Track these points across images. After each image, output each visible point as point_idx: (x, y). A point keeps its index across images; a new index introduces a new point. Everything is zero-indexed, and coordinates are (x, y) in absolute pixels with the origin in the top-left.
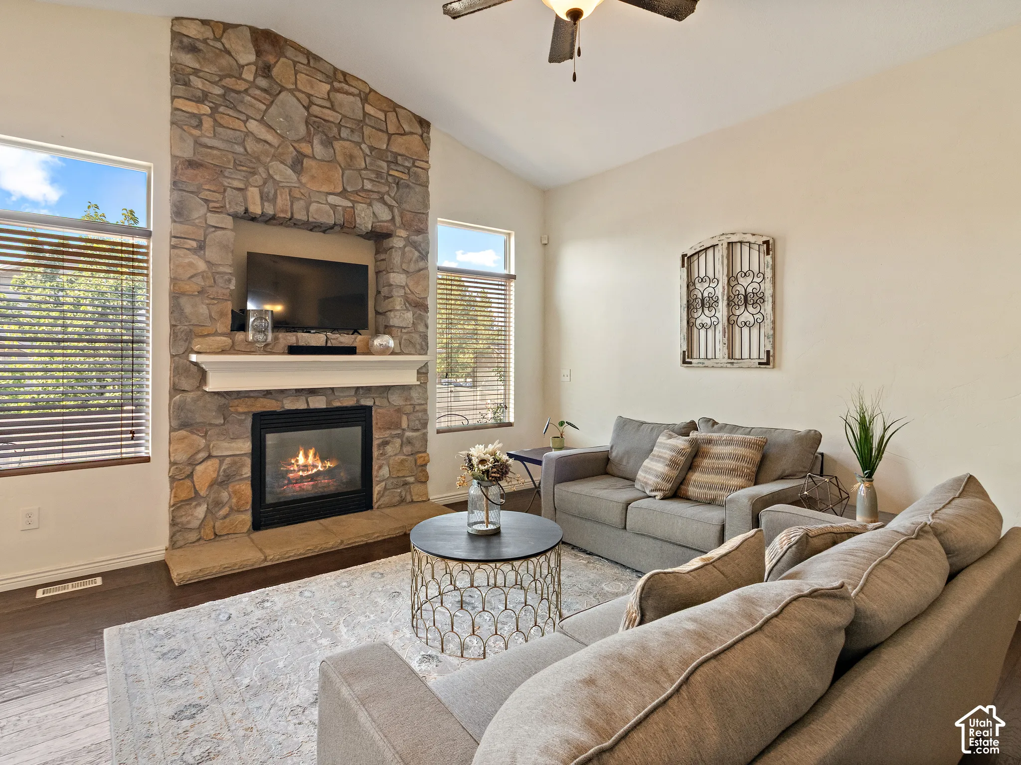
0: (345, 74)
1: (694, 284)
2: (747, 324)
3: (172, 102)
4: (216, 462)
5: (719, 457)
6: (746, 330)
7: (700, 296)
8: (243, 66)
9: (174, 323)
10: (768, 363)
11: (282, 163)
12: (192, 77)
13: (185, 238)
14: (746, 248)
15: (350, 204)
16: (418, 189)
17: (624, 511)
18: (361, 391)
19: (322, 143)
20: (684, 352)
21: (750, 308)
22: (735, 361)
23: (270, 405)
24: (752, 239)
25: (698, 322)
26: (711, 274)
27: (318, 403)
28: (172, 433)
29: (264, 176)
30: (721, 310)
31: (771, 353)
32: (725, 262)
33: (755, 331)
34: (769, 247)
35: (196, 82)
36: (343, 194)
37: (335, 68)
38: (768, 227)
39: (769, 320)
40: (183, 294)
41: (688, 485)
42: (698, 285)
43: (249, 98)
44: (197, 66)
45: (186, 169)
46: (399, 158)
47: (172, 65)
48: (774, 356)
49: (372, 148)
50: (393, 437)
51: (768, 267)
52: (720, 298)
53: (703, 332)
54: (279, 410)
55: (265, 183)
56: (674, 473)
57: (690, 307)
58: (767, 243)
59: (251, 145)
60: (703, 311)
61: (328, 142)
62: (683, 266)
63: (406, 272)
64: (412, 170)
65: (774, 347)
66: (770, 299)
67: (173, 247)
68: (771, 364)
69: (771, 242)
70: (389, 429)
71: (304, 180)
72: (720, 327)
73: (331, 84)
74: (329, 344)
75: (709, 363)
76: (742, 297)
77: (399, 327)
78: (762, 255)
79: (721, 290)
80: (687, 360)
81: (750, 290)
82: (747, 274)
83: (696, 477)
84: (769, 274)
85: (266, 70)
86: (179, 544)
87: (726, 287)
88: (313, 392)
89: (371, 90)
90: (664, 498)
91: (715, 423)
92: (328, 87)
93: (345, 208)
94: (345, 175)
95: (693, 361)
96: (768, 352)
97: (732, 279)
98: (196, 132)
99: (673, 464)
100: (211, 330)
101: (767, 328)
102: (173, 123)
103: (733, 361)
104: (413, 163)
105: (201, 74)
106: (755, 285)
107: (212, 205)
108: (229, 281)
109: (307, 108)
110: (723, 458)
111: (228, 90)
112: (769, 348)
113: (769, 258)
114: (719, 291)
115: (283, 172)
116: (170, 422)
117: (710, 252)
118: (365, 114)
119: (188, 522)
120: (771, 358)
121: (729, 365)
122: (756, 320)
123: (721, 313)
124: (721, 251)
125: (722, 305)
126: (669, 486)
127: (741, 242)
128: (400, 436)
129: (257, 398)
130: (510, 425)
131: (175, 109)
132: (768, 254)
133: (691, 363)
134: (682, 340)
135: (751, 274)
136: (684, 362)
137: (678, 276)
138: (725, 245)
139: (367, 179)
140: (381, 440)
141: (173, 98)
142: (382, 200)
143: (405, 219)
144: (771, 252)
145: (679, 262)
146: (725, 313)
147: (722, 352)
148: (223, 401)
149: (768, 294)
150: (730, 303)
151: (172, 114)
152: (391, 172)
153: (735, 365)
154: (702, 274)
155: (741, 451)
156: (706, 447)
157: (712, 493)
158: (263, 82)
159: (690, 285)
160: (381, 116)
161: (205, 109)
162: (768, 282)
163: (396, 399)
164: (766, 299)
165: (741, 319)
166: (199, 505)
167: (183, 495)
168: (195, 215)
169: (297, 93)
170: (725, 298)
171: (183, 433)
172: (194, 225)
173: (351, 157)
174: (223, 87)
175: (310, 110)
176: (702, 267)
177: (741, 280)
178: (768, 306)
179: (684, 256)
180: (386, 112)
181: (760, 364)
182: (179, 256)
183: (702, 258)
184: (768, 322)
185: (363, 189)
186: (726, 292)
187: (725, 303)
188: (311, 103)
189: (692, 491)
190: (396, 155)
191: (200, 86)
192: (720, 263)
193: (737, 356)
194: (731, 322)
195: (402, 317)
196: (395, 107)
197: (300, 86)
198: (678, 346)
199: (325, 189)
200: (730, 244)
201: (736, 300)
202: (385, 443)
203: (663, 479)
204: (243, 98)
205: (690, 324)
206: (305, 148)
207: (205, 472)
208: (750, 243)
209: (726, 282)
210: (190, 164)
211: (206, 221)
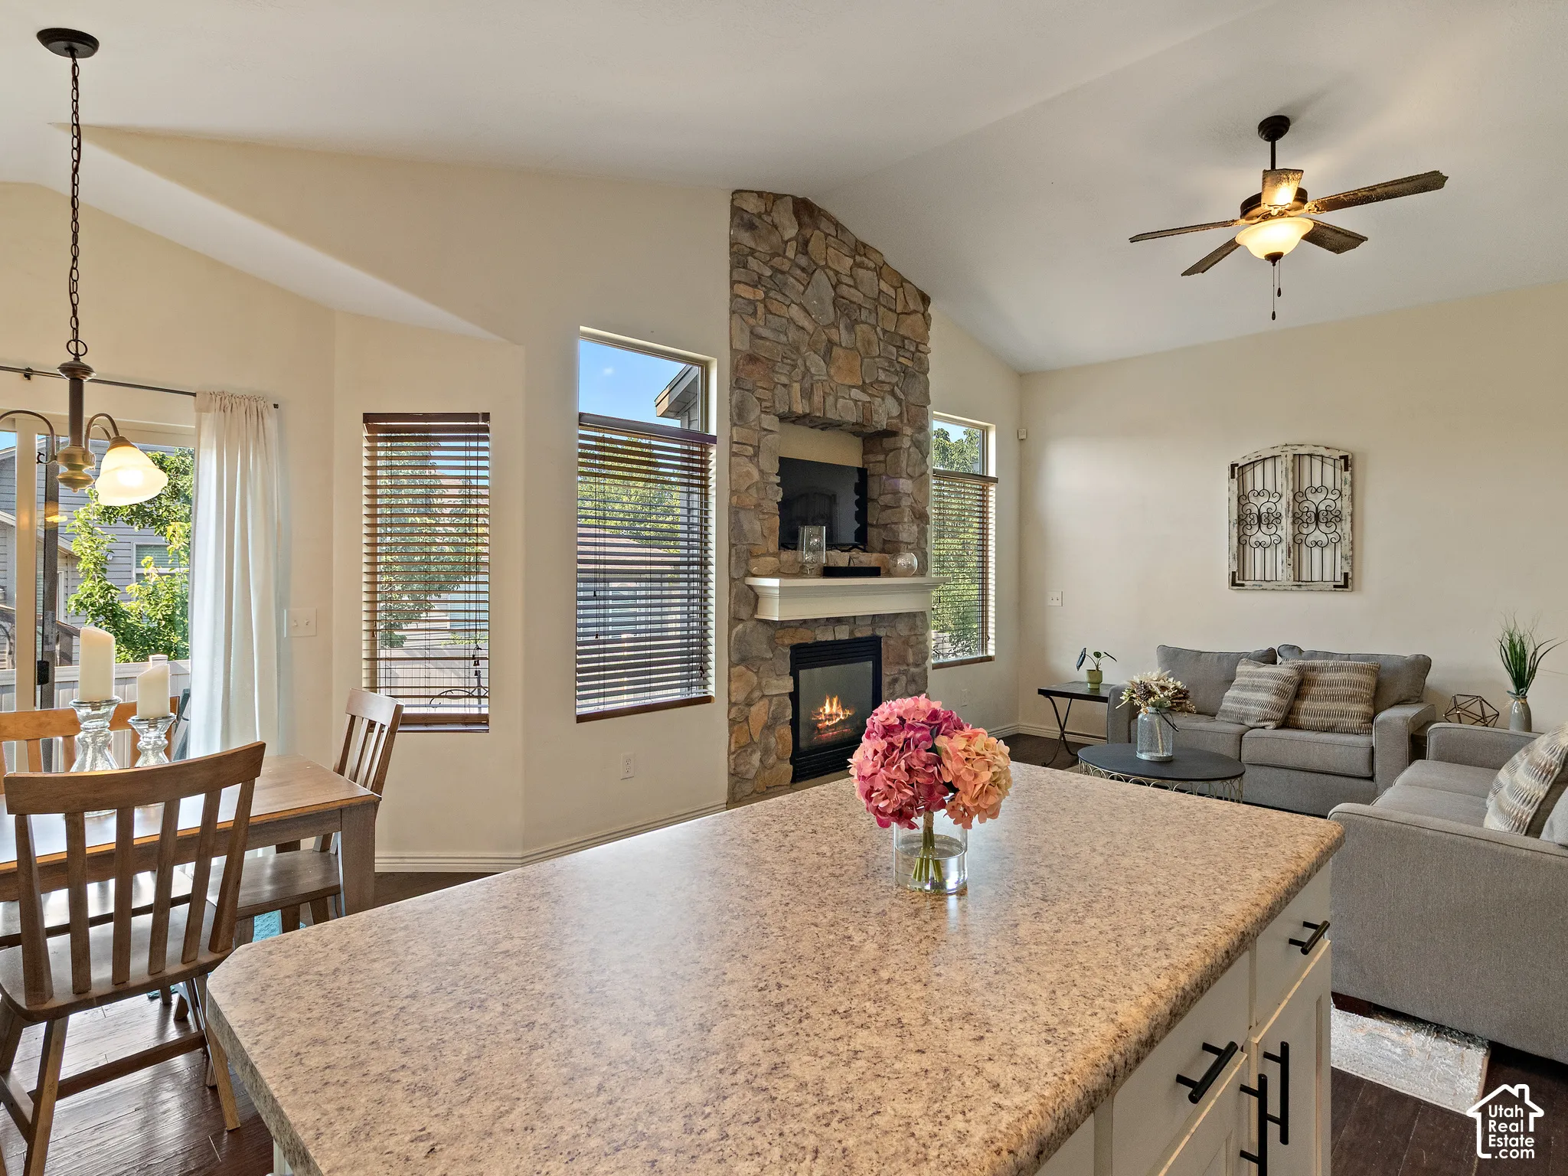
0: (865, 246)
1: (1247, 497)
2: (1319, 543)
3: (732, 287)
4: (766, 701)
5: (1331, 684)
6: (1316, 551)
7: (1255, 510)
8: (787, 242)
9: (733, 542)
10: (1346, 586)
11: (815, 352)
12: (750, 258)
13: (744, 444)
14: (1317, 463)
15: (868, 399)
16: (921, 377)
17: (1239, 743)
18: (877, 619)
19: (846, 328)
20: (1234, 573)
21: (1322, 527)
22: (1304, 583)
23: (805, 637)
24: (1326, 453)
25: (1253, 540)
26: (1269, 487)
27: (843, 634)
28: (732, 669)
29: (802, 368)
30: (1285, 527)
31: (1350, 576)
32: (1290, 476)
33: (1328, 552)
34: (1347, 462)
35: (753, 263)
36: (863, 388)
37: (857, 241)
38: (1346, 441)
39: (1347, 540)
40: (743, 508)
41: (1298, 713)
42: (1252, 499)
43: (792, 280)
44: (752, 245)
45: (747, 364)
46: (906, 341)
47: (732, 245)
48: (1352, 579)
49: (885, 331)
50: (900, 672)
51: (1346, 483)
52: (1283, 514)
53: (1258, 551)
54: (810, 641)
55: (803, 378)
56: (1284, 702)
57: (1242, 522)
58: (1345, 458)
59: (793, 334)
60: (1260, 527)
61: (851, 328)
62: (1233, 476)
63: (911, 477)
64: (916, 355)
65: (1352, 570)
66: (1349, 518)
67: (733, 454)
68: (1350, 587)
69: (1350, 458)
70: (898, 663)
71: (832, 371)
72: (1283, 547)
73: (853, 257)
74: (852, 565)
75: (1265, 585)
76: (1313, 515)
77: (906, 543)
78: (1338, 471)
79: (1285, 505)
80: (1238, 582)
81: (1322, 507)
82: (1319, 490)
83: (1306, 705)
84: (1347, 491)
85: (804, 246)
86: (738, 797)
87: (1291, 503)
88: (839, 621)
89: (885, 263)
90: (1277, 728)
91: (1301, 651)
92: (849, 262)
93: (864, 403)
94: (865, 363)
95: (1246, 583)
96: (1346, 575)
97: (1298, 495)
98: (752, 321)
99: (1280, 692)
100: (763, 550)
101: (1344, 548)
102: (732, 312)
103: (1300, 583)
104: (917, 347)
105: (757, 254)
106: (1328, 502)
107: (764, 404)
108: (777, 492)
109: (834, 288)
110: (1337, 685)
111: (776, 271)
112: (1347, 570)
113: (1347, 474)
114: (1282, 507)
115: (816, 364)
116: (729, 657)
117: (1269, 464)
118: (880, 291)
119: (747, 772)
120: (1350, 581)
121: (1294, 588)
122: (1329, 541)
123: (1284, 531)
124: (1284, 464)
125: (1286, 523)
126: (1280, 715)
127: (1311, 455)
128: (905, 672)
129: (797, 628)
130: (989, 659)
131: (734, 296)
132: (1346, 469)
133: (1243, 585)
134: (1231, 560)
135: (1325, 491)
136: (1234, 584)
137: (1224, 490)
138: (1290, 458)
139: (881, 368)
140: (891, 677)
141: (733, 283)
142: (893, 393)
143: (910, 414)
144: (1350, 469)
145: (1228, 473)
146: (1290, 531)
147: (1284, 574)
148: (771, 631)
149: (1346, 512)
150: (1296, 519)
151: (731, 301)
152: (901, 359)
153: (1303, 588)
154: (1259, 487)
155: (1356, 677)
156: (1311, 675)
157: (1332, 720)
158: (803, 261)
159: (1242, 498)
160: (892, 292)
161: (760, 294)
162: (1346, 502)
163: (903, 629)
164: (1344, 518)
165: (1311, 539)
166: (753, 752)
167: (743, 741)
168: (753, 417)
169: (827, 270)
170: (1290, 514)
171: (742, 668)
172: (750, 428)
173: (869, 343)
174: (772, 267)
175: (838, 290)
176: (1257, 479)
177: (1310, 496)
178: (1346, 526)
179: (1233, 466)
180: (896, 289)
181: (1335, 586)
182: (739, 464)
183: (1259, 469)
184: (1346, 542)
185: (877, 381)
186: (1291, 509)
187: (1290, 520)
188: (839, 282)
189: (1303, 719)
190: (904, 338)
191: (756, 268)
192: (1284, 476)
193: (1305, 577)
194: (1297, 541)
195: (907, 532)
196: (902, 282)
197: (830, 264)
198: (1225, 565)
199: (848, 381)
200: (1298, 457)
201: (1305, 518)
202: (895, 681)
203: (1273, 708)
204: (787, 279)
205: (1242, 542)
206: (834, 335)
207: (759, 712)
208: (1322, 456)
209: (1291, 498)
210: (751, 359)
211: (760, 423)
